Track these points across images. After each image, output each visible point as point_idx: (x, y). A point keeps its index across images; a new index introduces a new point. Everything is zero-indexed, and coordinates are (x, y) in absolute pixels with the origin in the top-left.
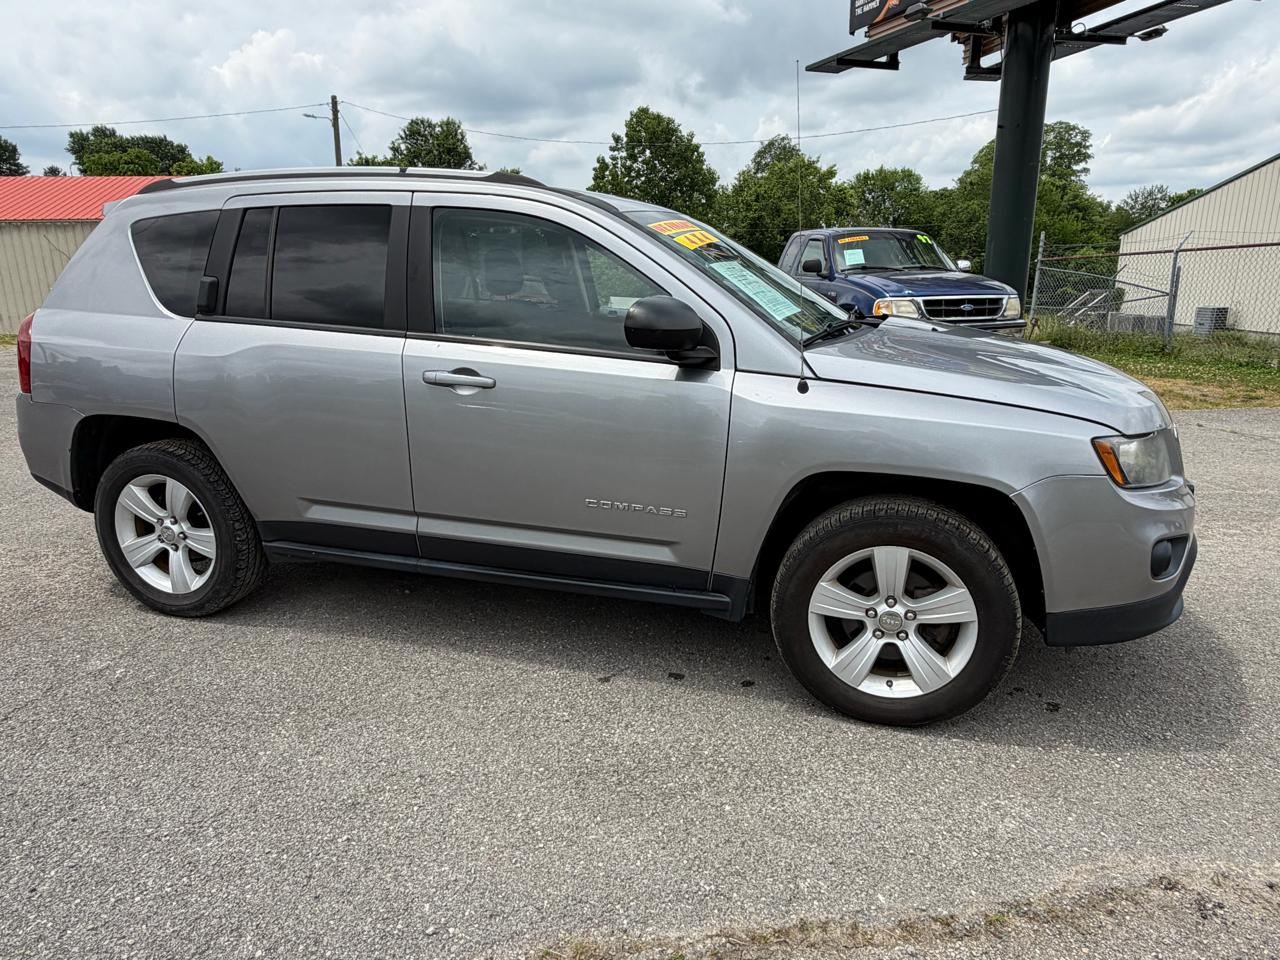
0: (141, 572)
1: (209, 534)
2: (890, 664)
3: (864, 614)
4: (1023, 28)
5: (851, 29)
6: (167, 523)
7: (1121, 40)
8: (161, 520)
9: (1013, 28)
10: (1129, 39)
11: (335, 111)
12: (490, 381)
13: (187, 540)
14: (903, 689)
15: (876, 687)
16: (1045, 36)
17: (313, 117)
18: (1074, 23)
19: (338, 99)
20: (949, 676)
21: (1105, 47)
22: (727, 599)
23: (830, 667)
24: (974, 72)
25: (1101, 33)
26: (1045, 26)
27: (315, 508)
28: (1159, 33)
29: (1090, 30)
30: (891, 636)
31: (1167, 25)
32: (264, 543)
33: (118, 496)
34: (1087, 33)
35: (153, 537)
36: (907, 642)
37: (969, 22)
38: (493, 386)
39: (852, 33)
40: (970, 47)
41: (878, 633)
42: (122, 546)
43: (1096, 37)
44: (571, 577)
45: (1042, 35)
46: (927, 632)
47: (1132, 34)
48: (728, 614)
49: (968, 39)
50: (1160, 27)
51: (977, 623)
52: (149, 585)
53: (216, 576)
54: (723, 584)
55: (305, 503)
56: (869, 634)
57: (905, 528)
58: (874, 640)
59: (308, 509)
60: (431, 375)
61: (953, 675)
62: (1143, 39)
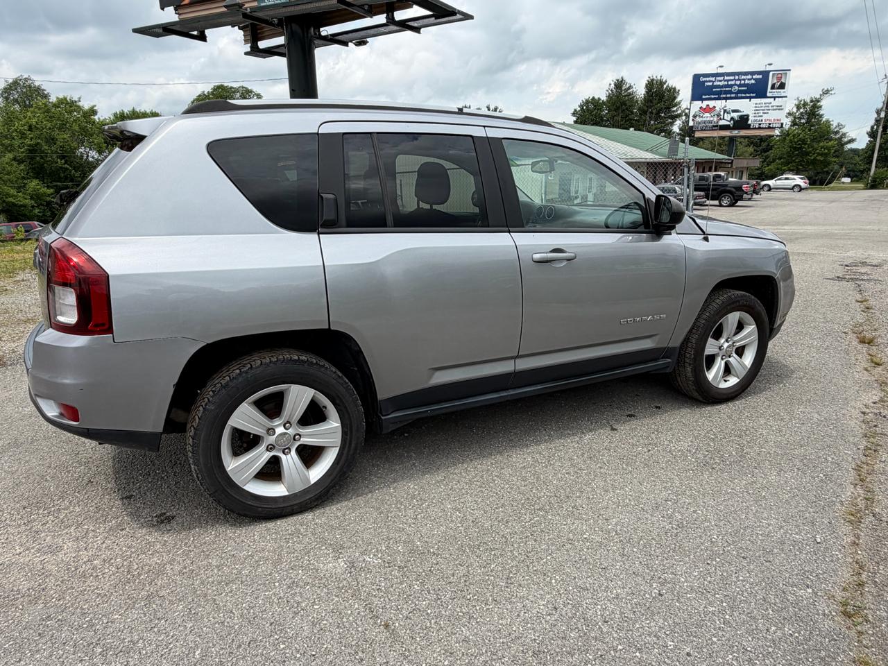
0: (251, 488)
1: (336, 424)
2: (728, 371)
3: (718, 350)
4: (295, 27)
5: (161, 5)
6: (280, 430)
7: (345, 44)
8: (271, 430)
9: (289, 27)
10: (350, 44)
12: (573, 255)
13: (302, 439)
14: (732, 381)
15: (724, 384)
16: (309, 35)
18: (321, 29)
21: (336, 46)
22: (669, 360)
23: (710, 380)
24: (255, 51)
25: (337, 38)
26: (308, 29)
27: (438, 374)
28: (365, 43)
29: (331, 35)
30: (727, 357)
31: (368, 39)
32: (383, 418)
34: (329, 37)
36: (732, 358)
37: (265, 18)
38: (575, 257)
39: (163, 9)
40: (248, 33)
41: (723, 357)
43: (333, 39)
44: (606, 371)
45: (307, 34)
46: (738, 351)
47: (351, 41)
49: (246, 26)
50: (365, 40)
52: (258, 496)
54: (670, 352)
56: (720, 359)
57: (739, 302)
58: (722, 361)
62: (356, 45)
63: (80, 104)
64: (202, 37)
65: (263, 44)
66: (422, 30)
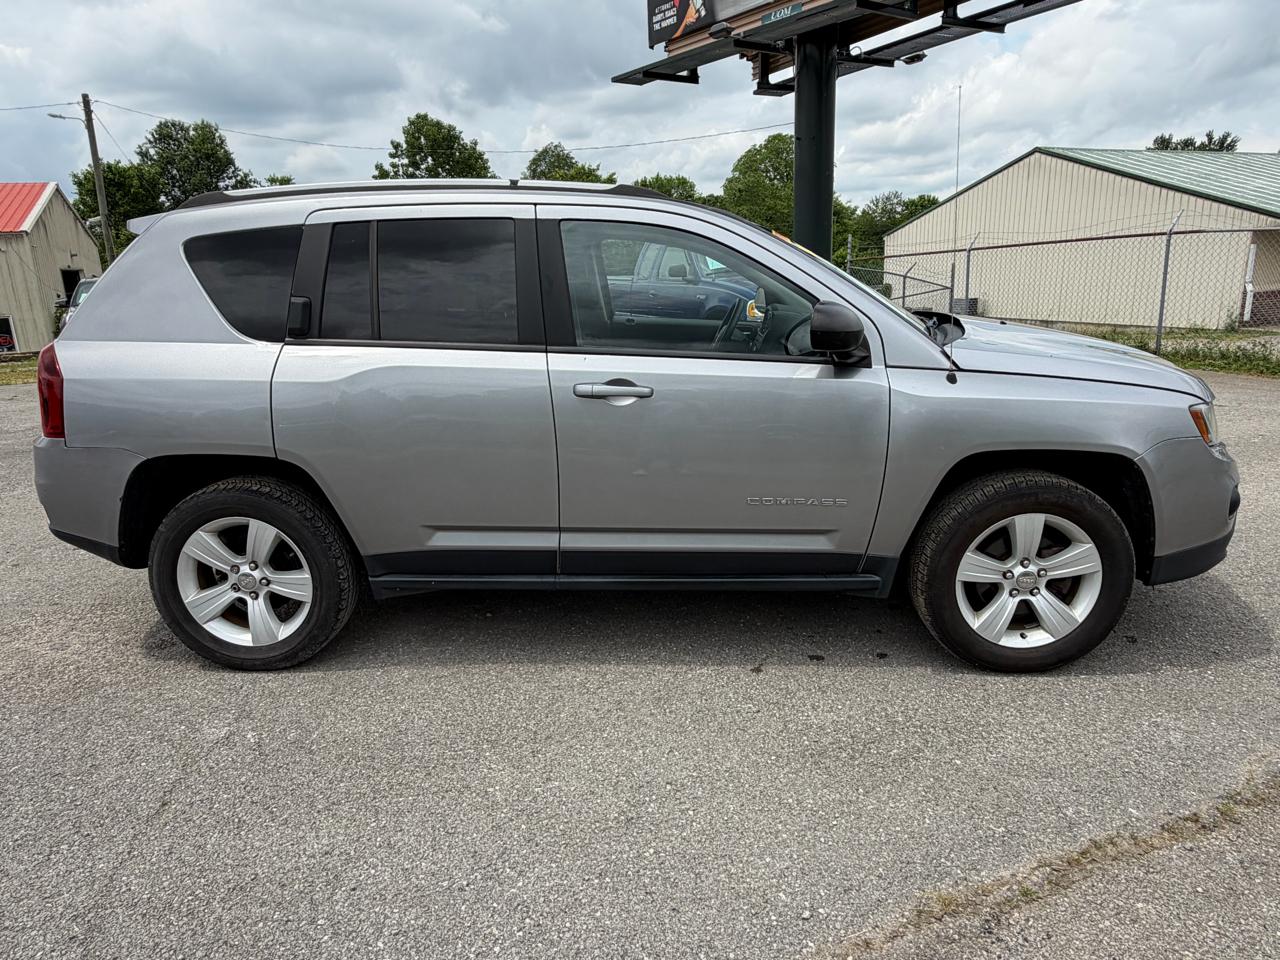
0: (212, 628)
1: (305, 576)
2: (1025, 618)
3: (1001, 577)
4: (810, 48)
5: (650, 43)
6: (245, 569)
7: (889, 63)
8: (235, 568)
9: (802, 49)
10: (896, 63)
11: (88, 112)
12: (647, 390)
13: (271, 586)
14: (1037, 638)
15: (1013, 641)
16: (830, 57)
17: (61, 117)
18: (851, 46)
19: (92, 98)
20: (1076, 620)
21: (876, 69)
22: (877, 578)
23: (974, 628)
24: (764, 88)
25: (874, 56)
26: (830, 48)
27: (441, 535)
28: (920, 58)
29: (865, 53)
30: (1024, 593)
31: (926, 52)
32: (370, 579)
33: (182, 546)
34: (863, 56)
35: (226, 586)
36: (1039, 596)
37: (766, 42)
38: (651, 394)
39: (652, 47)
40: (758, 64)
41: (1015, 592)
42: (186, 602)
43: (870, 59)
45: (827, 55)
46: (1054, 586)
47: (898, 58)
48: (877, 592)
49: (756, 56)
50: (921, 53)
51: (1100, 574)
52: (221, 640)
53: (314, 618)
54: (875, 564)
55: (430, 531)
56: (1006, 594)
57: (1045, 496)
58: (1011, 598)
59: (430, 538)
60: (582, 388)
61: (1080, 620)
62: (907, 63)
63: (599, 173)
64: (693, 78)
65: (775, 78)
66: (1008, 27)
